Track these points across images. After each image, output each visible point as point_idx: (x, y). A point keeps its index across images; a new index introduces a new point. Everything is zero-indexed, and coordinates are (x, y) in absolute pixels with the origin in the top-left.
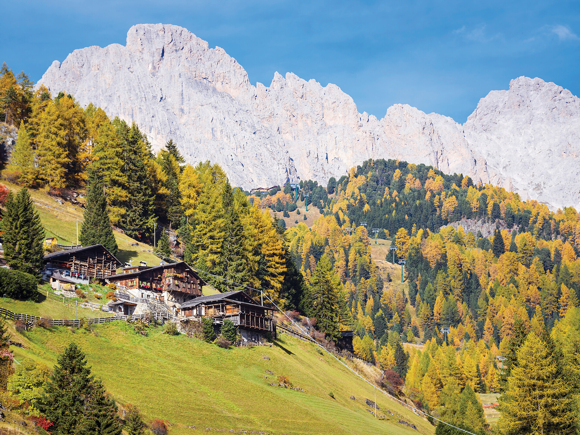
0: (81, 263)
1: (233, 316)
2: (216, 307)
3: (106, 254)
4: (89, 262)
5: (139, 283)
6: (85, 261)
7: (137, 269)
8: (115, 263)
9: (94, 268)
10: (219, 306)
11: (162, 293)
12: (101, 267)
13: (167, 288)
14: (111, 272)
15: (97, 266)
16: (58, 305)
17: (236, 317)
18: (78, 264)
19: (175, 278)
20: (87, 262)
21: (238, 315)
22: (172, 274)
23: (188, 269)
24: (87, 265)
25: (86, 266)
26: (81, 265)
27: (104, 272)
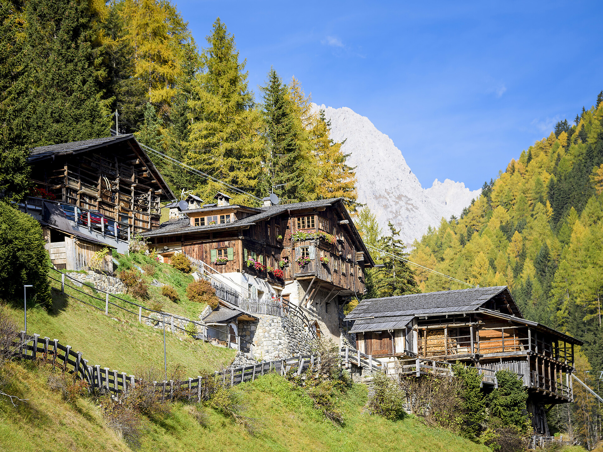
0: (84, 190)
1: (505, 360)
2: (452, 332)
3: (141, 165)
4: (103, 187)
5: (243, 254)
6: (92, 184)
7: (232, 215)
8: (159, 195)
9: (112, 206)
10: (465, 331)
11: (283, 284)
12: (129, 202)
13: (299, 271)
14: (152, 219)
15: (120, 200)
16: (96, 320)
17: (516, 364)
18: (75, 191)
19: (324, 244)
20: (96, 185)
21: (523, 358)
22: (314, 233)
23: (346, 222)
24: (97, 195)
25: (95, 199)
26: (83, 195)
27: (136, 219)
